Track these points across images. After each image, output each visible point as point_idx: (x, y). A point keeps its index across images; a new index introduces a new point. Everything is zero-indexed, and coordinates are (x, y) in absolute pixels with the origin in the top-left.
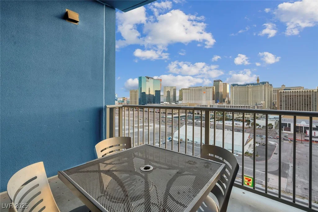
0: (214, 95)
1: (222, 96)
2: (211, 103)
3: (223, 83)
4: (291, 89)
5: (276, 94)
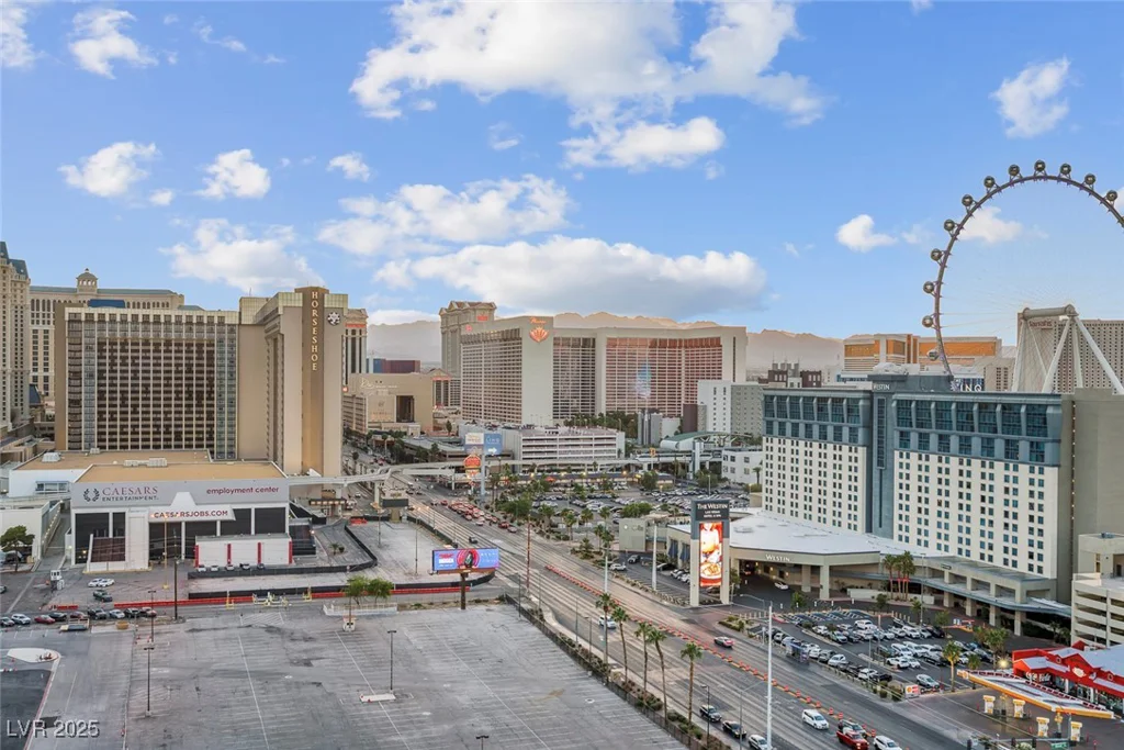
4: (127, 299)
5: (46, 327)
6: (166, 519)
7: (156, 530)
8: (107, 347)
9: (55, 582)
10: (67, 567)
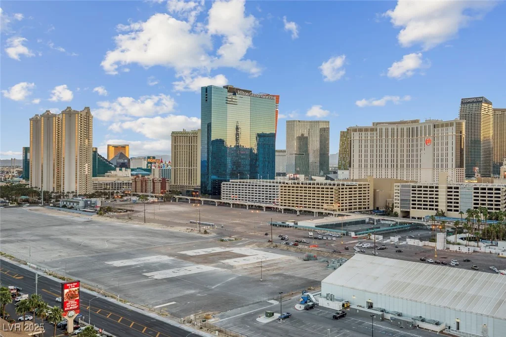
0: (462, 150)
1: (489, 153)
2: (449, 179)
3: (495, 110)
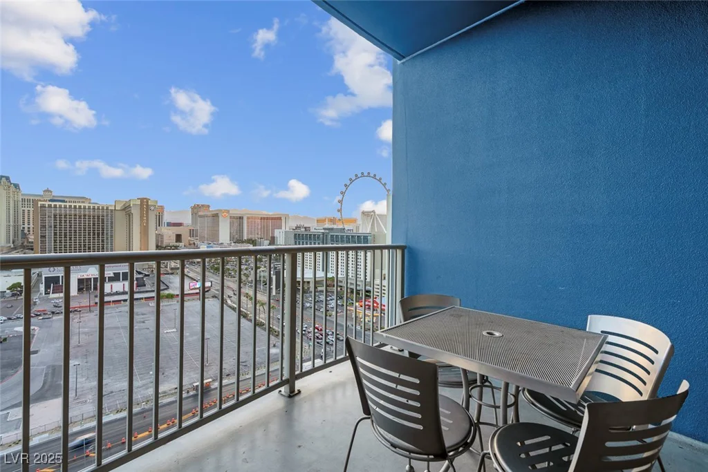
4: (66, 200)
5: (29, 209)
6: (85, 277)
7: (80, 281)
8: (58, 216)
9: (36, 302)
10: (41, 296)
